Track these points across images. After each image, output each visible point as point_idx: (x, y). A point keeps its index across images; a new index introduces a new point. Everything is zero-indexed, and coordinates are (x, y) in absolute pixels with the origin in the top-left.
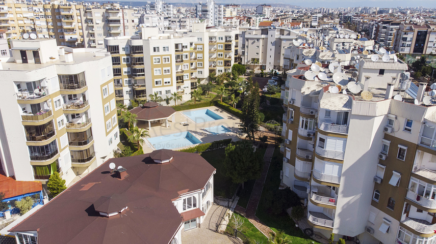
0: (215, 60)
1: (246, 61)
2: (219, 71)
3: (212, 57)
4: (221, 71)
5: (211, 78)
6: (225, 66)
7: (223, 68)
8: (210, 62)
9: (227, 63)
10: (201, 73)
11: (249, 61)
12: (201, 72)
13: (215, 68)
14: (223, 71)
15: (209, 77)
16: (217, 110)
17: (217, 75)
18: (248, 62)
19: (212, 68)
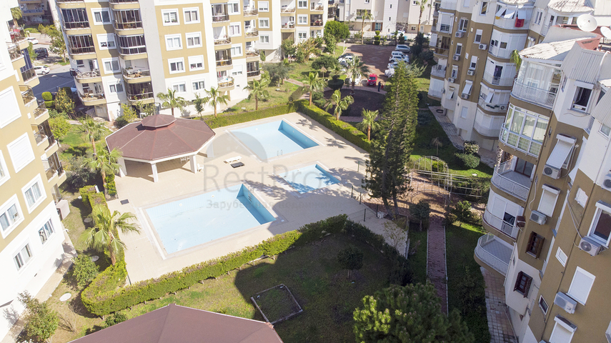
0: (293, 14)
1: (347, 15)
2: (300, 35)
3: (287, 8)
4: (305, 35)
5: (286, 51)
6: (312, 25)
7: (307, 30)
8: (282, 18)
9: (315, 20)
10: (267, 41)
11: (353, 15)
12: (267, 38)
13: (292, 30)
14: (308, 36)
15: (283, 47)
16: (303, 123)
17: (296, 44)
18: (351, 16)
19: (288, 30)
